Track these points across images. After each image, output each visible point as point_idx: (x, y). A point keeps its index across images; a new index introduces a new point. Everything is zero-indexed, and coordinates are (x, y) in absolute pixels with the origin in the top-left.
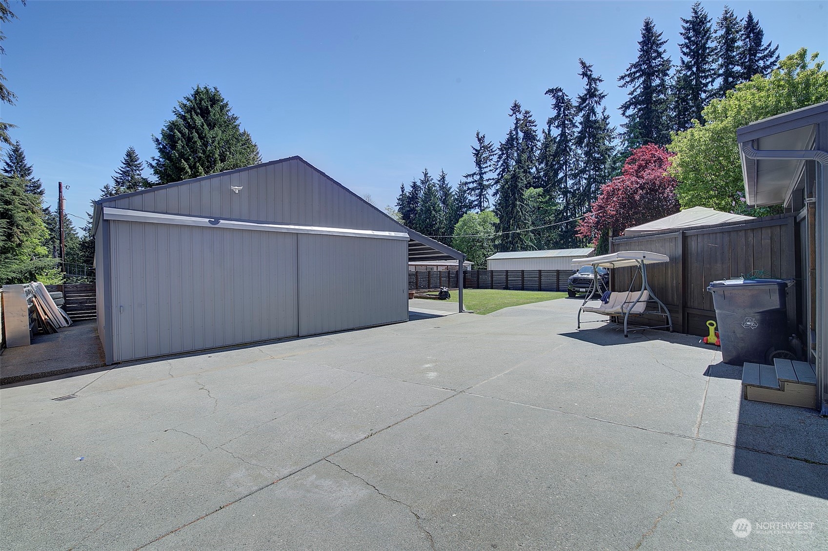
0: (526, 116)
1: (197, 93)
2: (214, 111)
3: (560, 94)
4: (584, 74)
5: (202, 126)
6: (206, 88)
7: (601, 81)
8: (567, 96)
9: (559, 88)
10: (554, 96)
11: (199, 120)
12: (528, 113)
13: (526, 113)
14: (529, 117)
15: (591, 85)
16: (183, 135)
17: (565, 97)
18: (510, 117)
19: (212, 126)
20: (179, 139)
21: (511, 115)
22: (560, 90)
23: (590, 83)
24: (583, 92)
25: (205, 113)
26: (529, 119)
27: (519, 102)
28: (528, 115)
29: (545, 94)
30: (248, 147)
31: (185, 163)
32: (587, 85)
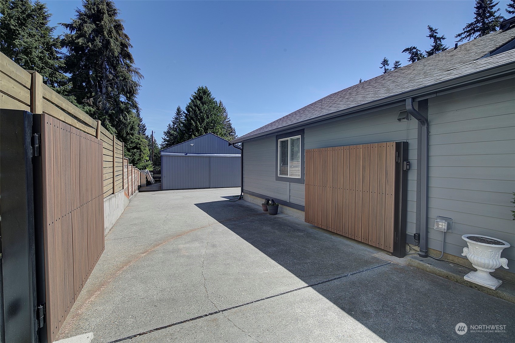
0: (397, 65)
1: (199, 90)
2: (205, 98)
3: (415, 50)
4: (431, 36)
5: (200, 104)
6: (202, 87)
7: (444, 39)
8: (420, 51)
9: (413, 47)
10: (410, 53)
11: (199, 102)
12: (398, 62)
13: (396, 63)
14: (398, 65)
15: (436, 42)
16: (193, 109)
17: (419, 52)
18: (381, 69)
19: (203, 103)
20: (191, 111)
21: (381, 68)
22: (414, 48)
23: (436, 41)
24: (429, 48)
25: (201, 99)
26: (399, 66)
27: (388, 58)
28: (398, 64)
29: (402, 52)
30: (218, 111)
31: (193, 121)
32: (434, 43)
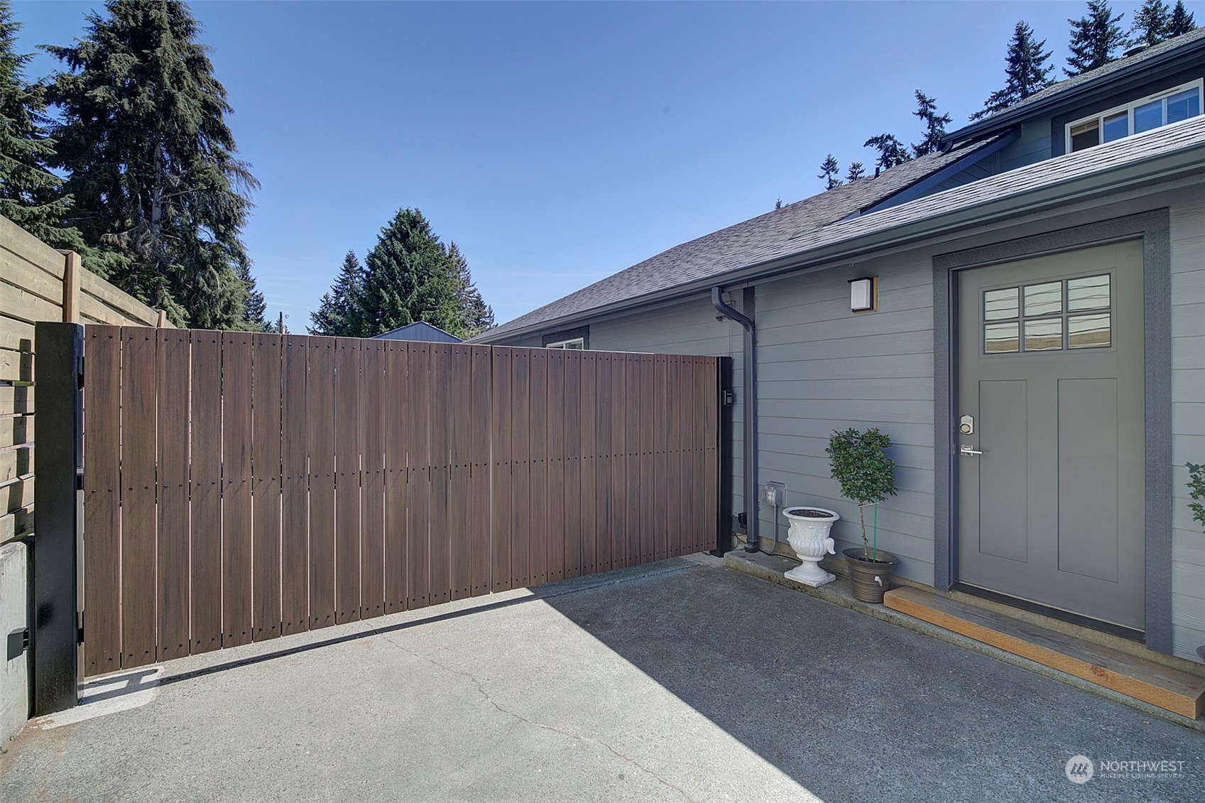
0: (855, 172)
1: (399, 217)
2: (414, 236)
3: (890, 143)
4: (922, 114)
5: (401, 252)
6: (407, 210)
7: (948, 121)
8: (902, 145)
9: (887, 134)
10: (880, 147)
11: (398, 246)
12: (858, 166)
13: (854, 168)
14: (858, 173)
15: (933, 128)
16: (383, 263)
17: (898, 147)
18: (820, 179)
19: (411, 249)
20: (379, 267)
21: (821, 177)
22: (889, 137)
23: (933, 125)
24: (920, 140)
25: (404, 237)
26: (859, 175)
27: (836, 157)
28: (857, 170)
29: (865, 146)
30: (447, 267)
31: (384, 292)
32: (929, 128)
